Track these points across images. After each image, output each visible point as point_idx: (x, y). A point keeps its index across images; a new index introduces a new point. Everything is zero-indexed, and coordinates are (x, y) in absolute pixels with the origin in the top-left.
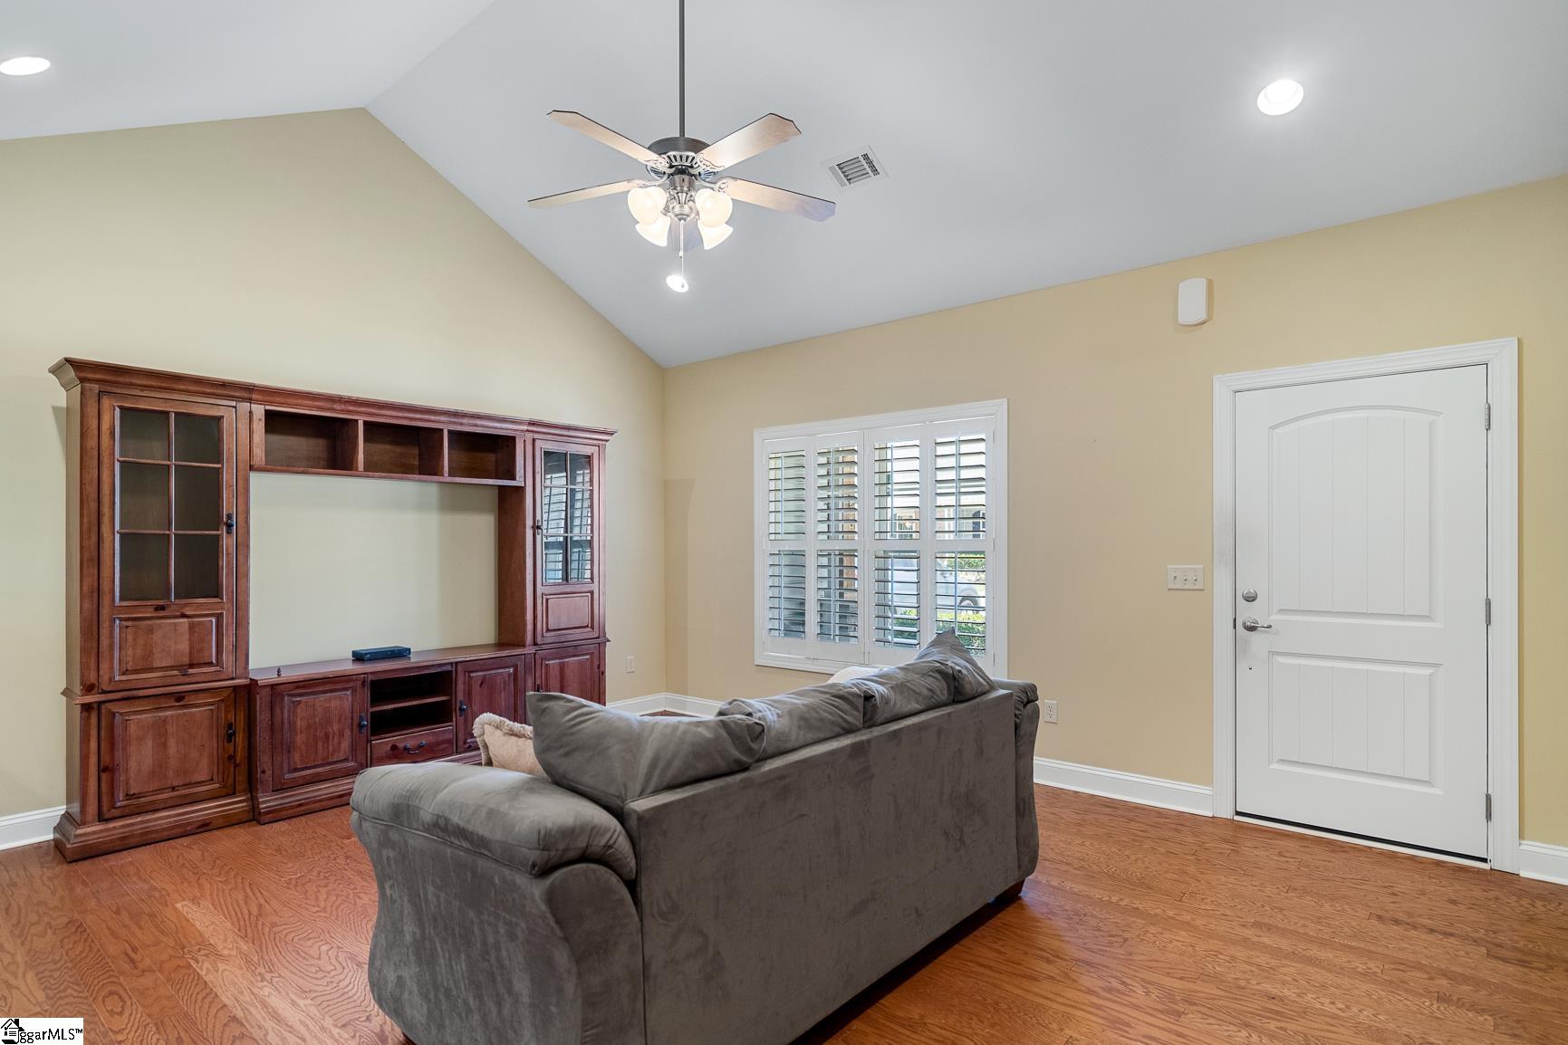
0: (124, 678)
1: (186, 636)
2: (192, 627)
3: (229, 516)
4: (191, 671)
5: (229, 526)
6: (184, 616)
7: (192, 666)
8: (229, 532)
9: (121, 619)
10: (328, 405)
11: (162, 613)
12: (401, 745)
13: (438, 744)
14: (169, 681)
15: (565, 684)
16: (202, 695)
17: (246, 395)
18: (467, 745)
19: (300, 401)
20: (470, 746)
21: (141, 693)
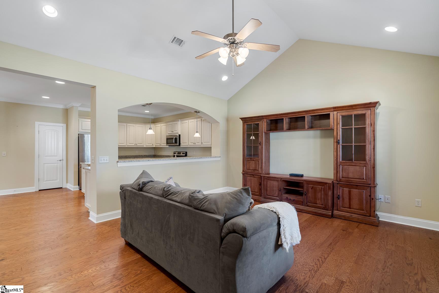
0: (247, 170)
1: (254, 164)
2: (255, 163)
3: (260, 142)
4: (255, 171)
5: (260, 144)
6: (254, 161)
7: (255, 170)
8: (260, 145)
9: (247, 160)
10: (276, 116)
11: (251, 160)
12: (289, 198)
13: (298, 201)
14: (252, 172)
16: (257, 176)
17: (262, 118)
18: (307, 205)
19: (271, 117)
20: (308, 205)
21: (248, 173)
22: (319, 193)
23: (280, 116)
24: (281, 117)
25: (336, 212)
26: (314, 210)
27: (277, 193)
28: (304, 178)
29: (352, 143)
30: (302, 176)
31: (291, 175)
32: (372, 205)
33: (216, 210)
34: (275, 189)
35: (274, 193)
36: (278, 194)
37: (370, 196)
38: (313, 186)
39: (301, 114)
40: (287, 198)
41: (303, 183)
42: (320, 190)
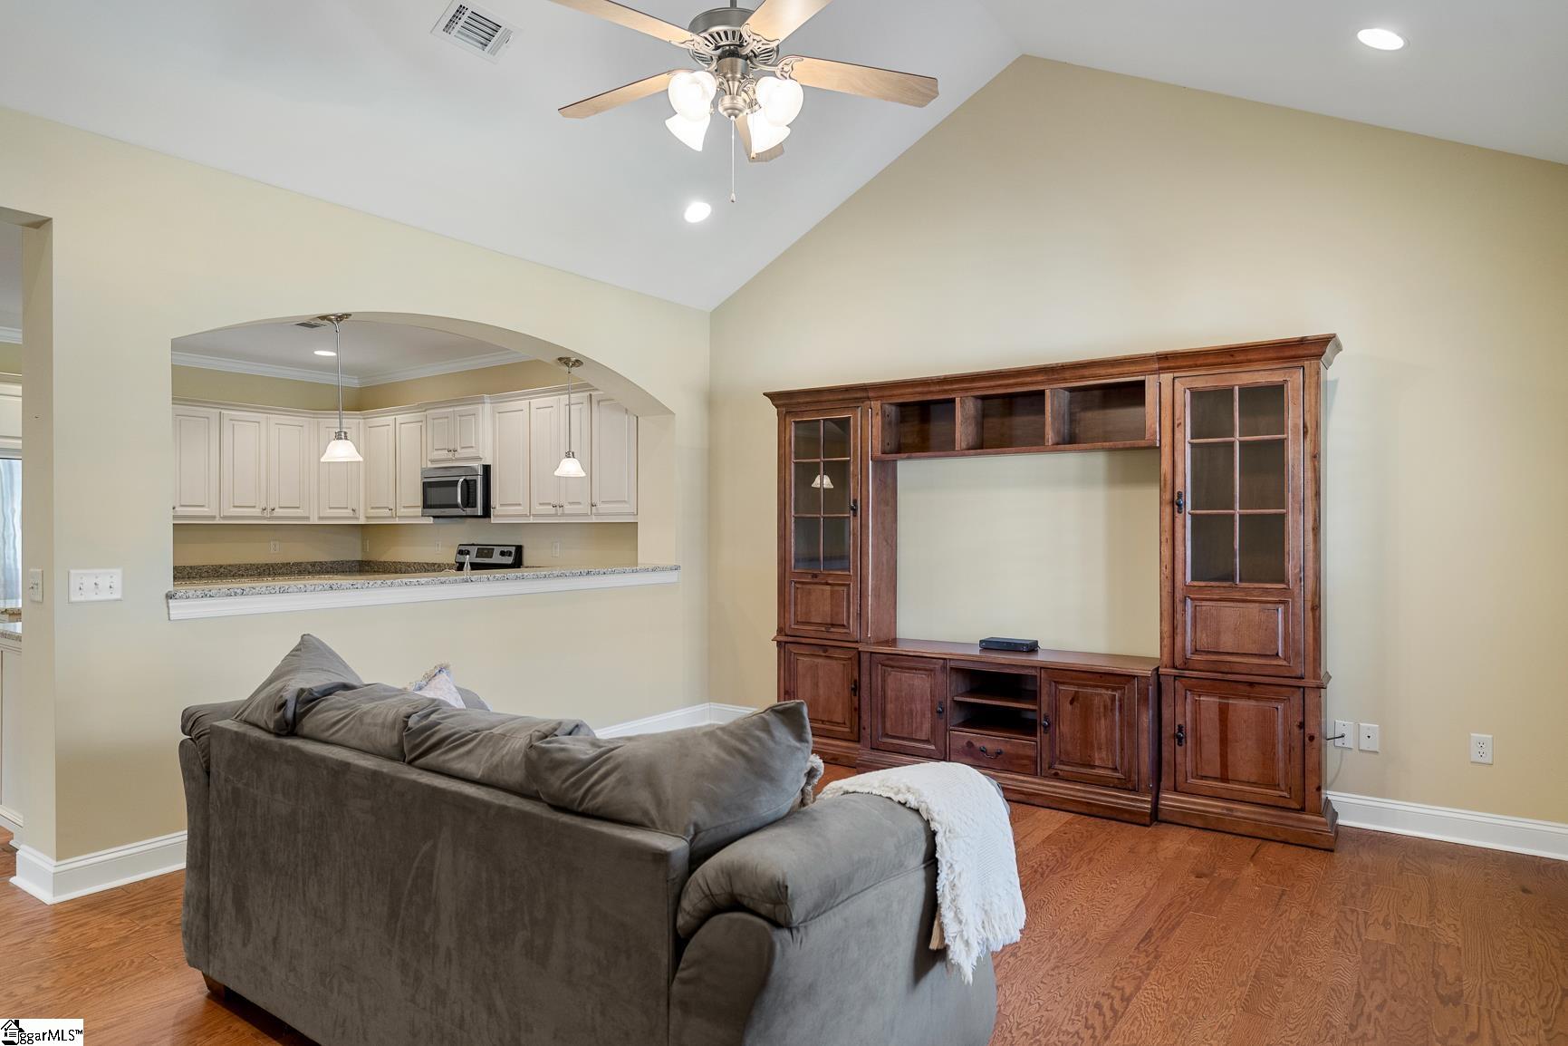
0: (796, 627)
1: (829, 601)
2: (832, 593)
3: (855, 502)
4: (832, 630)
5: (855, 511)
6: (827, 584)
7: (833, 625)
8: (855, 515)
9: (795, 583)
10: (926, 389)
11: (815, 580)
12: (977, 745)
13: (1019, 757)
14: (819, 635)
15: (1230, 736)
16: (838, 651)
17: (864, 395)
18: (1054, 772)
19: (903, 391)
20: (1056, 774)
21: (803, 640)
22: (1103, 721)
23: (938, 388)
24: (946, 391)
25: (1169, 799)
26: (1084, 792)
27: (927, 726)
28: (1040, 657)
29: (1233, 509)
30: (1032, 648)
31: (989, 645)
32: (1310, 764)
33: (653, 812)
34: (919, 707)
35: (914, 725)
36: (933, 730)
37: (1302, 726)
38: (1076, 692)
39: (1028, 379)
40: (970, 744)
41: (1036, 676)
42: (1105, 707)
